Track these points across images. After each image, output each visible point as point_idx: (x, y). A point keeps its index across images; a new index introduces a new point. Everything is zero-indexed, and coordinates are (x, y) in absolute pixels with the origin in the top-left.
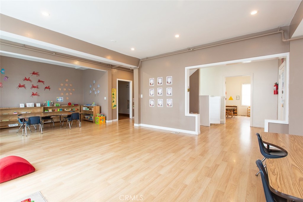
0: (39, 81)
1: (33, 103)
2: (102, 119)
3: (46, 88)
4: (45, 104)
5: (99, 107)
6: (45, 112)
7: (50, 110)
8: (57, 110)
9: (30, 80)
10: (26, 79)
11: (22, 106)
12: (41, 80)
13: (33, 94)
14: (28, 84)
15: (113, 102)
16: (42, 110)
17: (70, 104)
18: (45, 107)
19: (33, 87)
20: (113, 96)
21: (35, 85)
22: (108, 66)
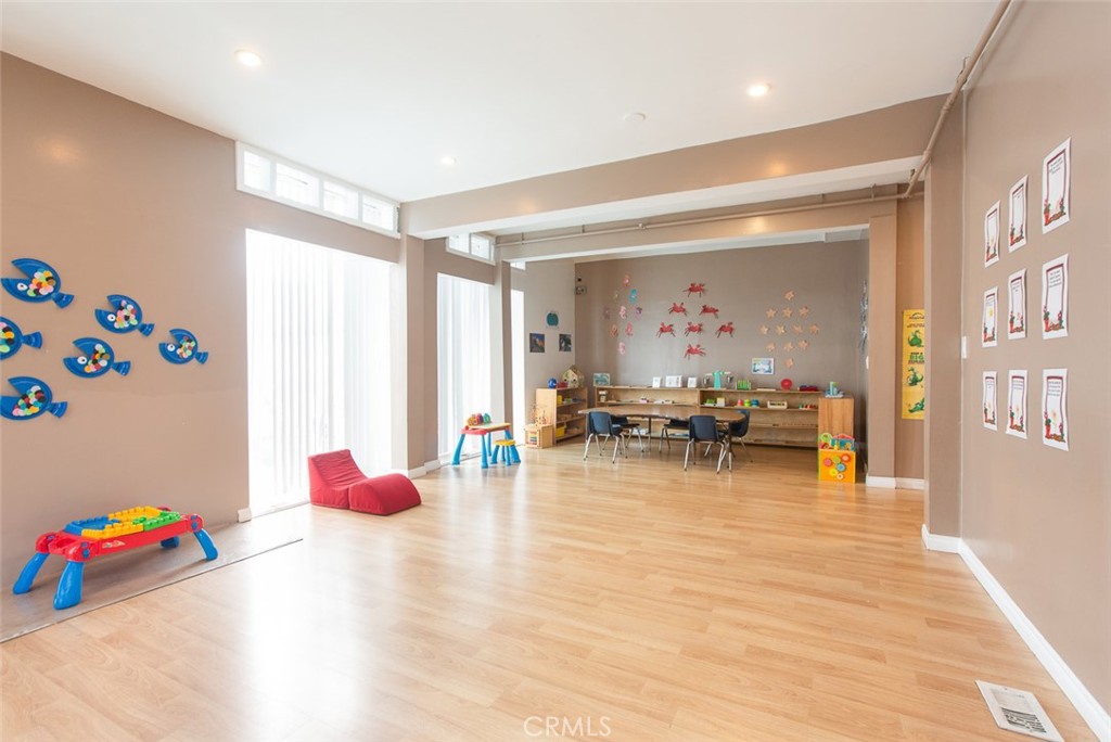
0: (705, 310)
1: (680, 377)
2: (836, 460)
3: (722, 329)
4: (708, 380)
5: (849, 404)
6: (707, 405)
7: (721, 402)
8: (742, 403)
9: (684, 310)
10: (675, 309)
11: (656, 385)
12: (709, 306)
13: (690, 351)
14: (679, 322)
15: (915, 382)
16: (694, 399)
17: (787, 384)
18: (710, 389)
19: (691, 329)
20: (915, 349)
21: (695, 324)
22: (872, 200)
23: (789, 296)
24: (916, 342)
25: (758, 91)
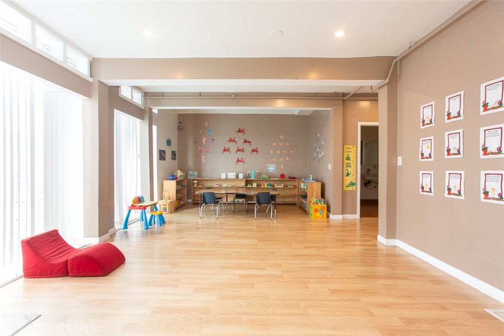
0: (245, 141)
1: (235, 173)
2: (319, 209)
3: (253, 151)
4: (248, 175)
5: (319, 184)
6: (248, 186)
7: (255, 185)
8: (264, 186)
9: (235, 141)
10: (231, 140)
11: (223, 176)
12: (247, 140)
13: (238, 161)
14: (233, 147)
15: (348, 175)
16: (243, 184)
17: (283, 176)
18: (249, 179)
19: (239, 150)
20: (348, 161)
21: (240, 148)
22: (334, 98)
23: (282, 137)
24: (348, 159)
25: (340, 34)
